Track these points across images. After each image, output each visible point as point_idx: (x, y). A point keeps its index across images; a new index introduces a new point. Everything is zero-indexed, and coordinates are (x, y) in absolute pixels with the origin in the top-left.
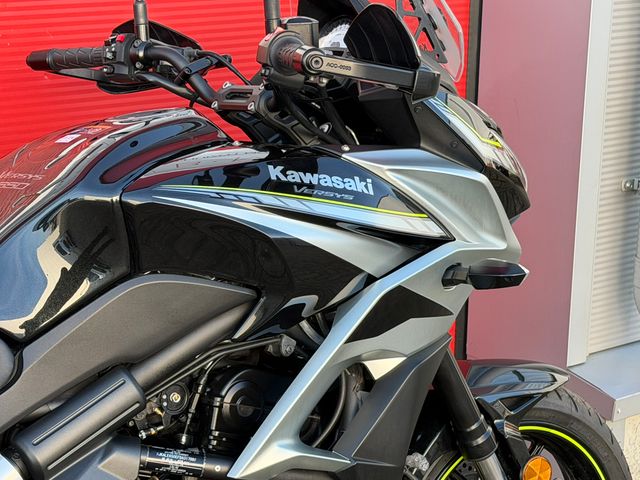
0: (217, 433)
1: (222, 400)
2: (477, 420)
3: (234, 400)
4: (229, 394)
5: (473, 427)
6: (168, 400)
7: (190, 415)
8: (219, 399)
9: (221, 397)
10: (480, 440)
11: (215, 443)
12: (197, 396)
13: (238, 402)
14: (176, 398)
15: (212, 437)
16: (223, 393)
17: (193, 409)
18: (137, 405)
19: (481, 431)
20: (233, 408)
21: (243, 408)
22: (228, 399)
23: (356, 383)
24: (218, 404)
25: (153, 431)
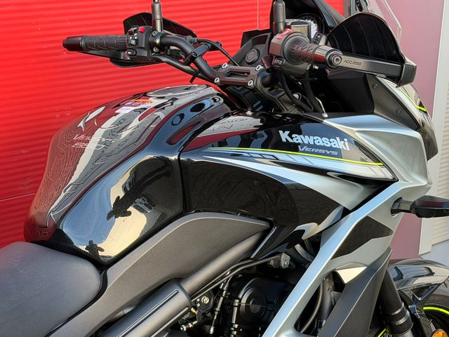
0: (236, 326)
1: (240, 301)
2: (400, 307)
3: (248, 301)
4: (244, 296)
5: (397, 312)
6: (200, 302)
7: (216, 313)
8: (237, 301)
9: (238, 299)
10: (402, 321)
11: (235, 333)
12: (222, 298)
13: (251, 303)
14: (206, 300)
15: (233, 329)
16: (240, 296)
17: (218, 309)
18: (187, 309)
19: (402, 315)
20: (247, 307)
21: (254, 306)
22: (244, 301)
23: (329, 286)
24: (237, 304)
25: (190, 325)
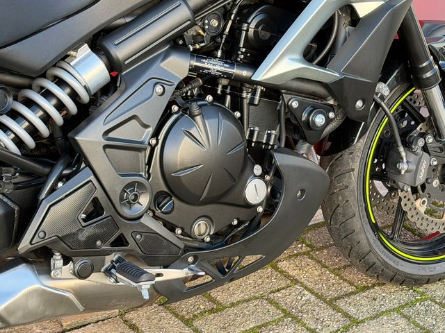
0: (244, 50)
1: (248, 26)
2: (427, 59)
3: (257, 26)
4: (253, 22)
5: (424, 65)
6: (208, 24)
7: (224, 36)
8: (246, 25)
9: (247, 23)
11: (242, 57)
12: (230, 22)
13: (260, 28)
14: (215, 23)
15: (240, 53)
16: (249, 21)
17: (227, 30)
18: (189, 22)
20: (256, 32)
21: (263, 33)
22: (253, 25)
23: (346, 20)
24: (245, 29)
25: (197, 46)
